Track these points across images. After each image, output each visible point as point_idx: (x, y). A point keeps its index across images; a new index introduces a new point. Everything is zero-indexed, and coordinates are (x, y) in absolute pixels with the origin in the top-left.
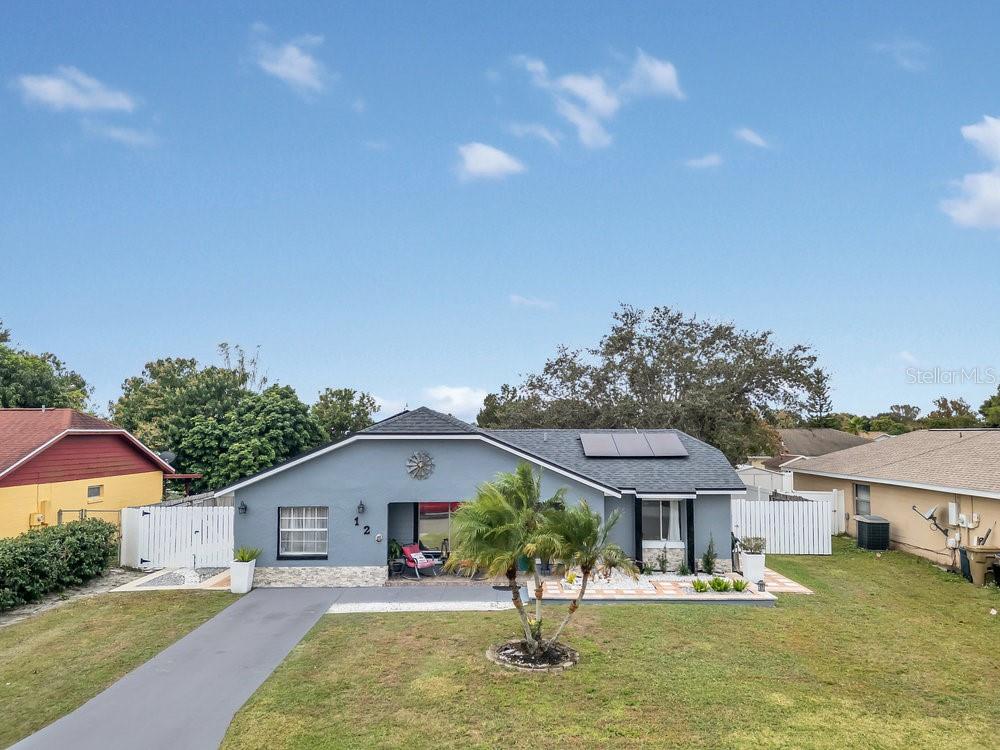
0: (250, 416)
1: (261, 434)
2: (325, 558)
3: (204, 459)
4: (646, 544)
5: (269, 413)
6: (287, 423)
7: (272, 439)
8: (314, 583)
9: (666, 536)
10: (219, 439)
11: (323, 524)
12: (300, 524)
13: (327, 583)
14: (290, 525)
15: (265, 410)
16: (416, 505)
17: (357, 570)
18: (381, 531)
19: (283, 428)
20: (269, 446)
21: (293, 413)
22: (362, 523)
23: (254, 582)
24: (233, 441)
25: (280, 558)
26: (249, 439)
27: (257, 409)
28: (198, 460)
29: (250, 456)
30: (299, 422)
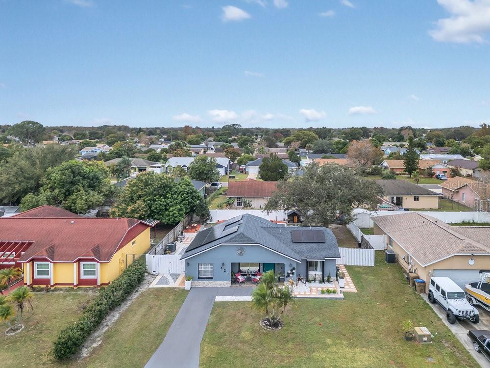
0: (175, 196)
1: (180, 203)
2: (212, 278)
3: (160, 213)
4: (310, 273)
5: (183, 194)
6: (190, 198)
7: (184, 204)
8: (209, 286)
9: (316, 270)
10: (165, 206)
11: (211, 268)
12: (205, 268)
13: (213, 286)
14: (202, 268)
15: (181, 193)
16: (239, 263)
17: (221, 282)
18: (229, 271)
19: (188, 200)
20: (183, 208)
21: (191, 193)
22: (224, 268)
23: (192, 285)
24: (171, 206)
25: (199, 278)
26: (176, 206)
27: (178, 193)
28: (158, 213)
29: (177, 213)
30: (193, 196)
